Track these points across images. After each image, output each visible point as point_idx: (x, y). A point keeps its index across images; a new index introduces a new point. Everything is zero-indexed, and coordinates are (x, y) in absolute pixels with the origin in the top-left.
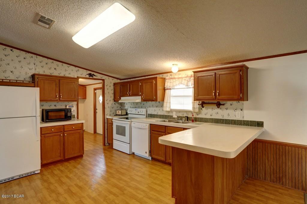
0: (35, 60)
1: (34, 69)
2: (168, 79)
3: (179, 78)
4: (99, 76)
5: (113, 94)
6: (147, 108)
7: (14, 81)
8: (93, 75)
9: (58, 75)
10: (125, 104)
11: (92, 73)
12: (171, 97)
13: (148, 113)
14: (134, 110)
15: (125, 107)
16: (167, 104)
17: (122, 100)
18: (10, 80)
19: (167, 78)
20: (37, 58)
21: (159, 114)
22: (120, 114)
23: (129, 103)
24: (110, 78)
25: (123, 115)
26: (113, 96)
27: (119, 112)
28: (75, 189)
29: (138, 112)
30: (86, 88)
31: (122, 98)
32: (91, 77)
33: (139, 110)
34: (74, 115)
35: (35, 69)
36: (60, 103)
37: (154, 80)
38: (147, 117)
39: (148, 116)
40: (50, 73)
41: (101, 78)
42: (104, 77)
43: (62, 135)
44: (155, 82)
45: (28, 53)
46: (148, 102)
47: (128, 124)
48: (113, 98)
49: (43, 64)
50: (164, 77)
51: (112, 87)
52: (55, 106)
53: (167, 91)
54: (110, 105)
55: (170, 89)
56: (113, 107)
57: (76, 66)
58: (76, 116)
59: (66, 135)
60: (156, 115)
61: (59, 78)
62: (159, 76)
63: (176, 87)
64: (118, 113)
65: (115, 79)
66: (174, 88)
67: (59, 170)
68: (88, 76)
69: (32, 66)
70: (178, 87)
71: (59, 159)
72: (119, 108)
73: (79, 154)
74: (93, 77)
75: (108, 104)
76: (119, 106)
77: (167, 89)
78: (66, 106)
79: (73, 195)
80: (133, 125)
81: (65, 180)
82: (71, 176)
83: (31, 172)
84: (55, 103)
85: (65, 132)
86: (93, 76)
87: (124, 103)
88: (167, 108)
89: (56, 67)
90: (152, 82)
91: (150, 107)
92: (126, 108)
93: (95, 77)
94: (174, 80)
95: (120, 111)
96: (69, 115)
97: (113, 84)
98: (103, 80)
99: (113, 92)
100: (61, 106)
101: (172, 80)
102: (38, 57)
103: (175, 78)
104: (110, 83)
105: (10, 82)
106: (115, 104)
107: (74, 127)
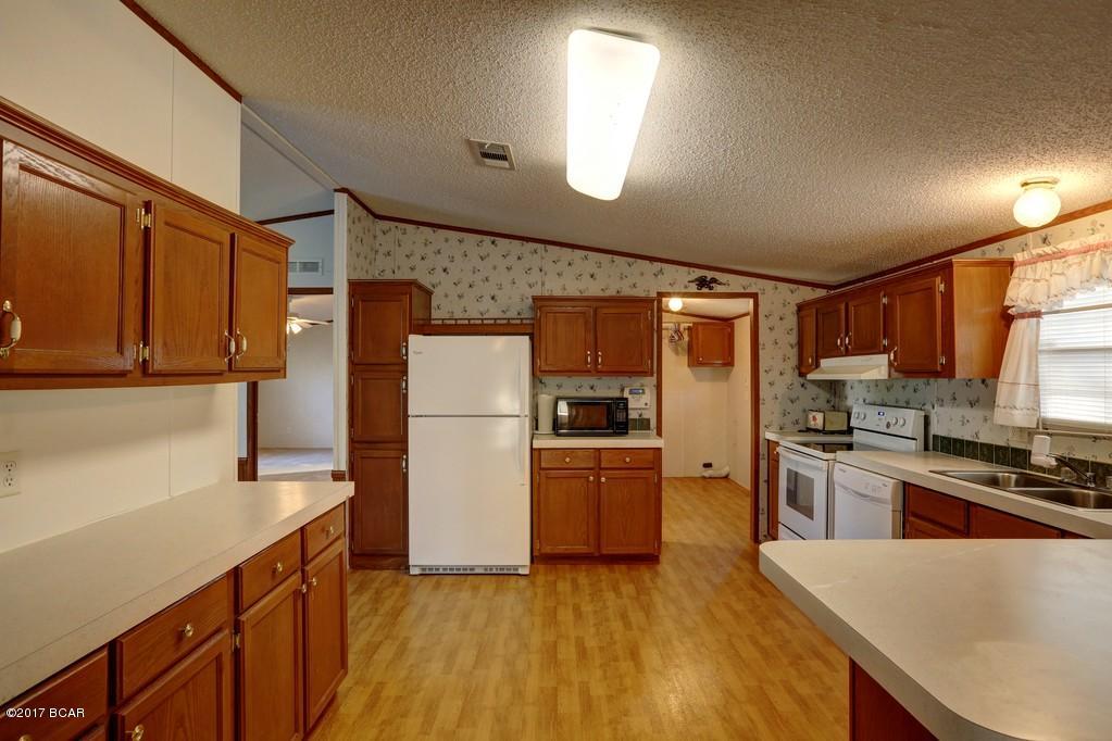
0: (542, 258)
1: (540, 283)
2: (1025, 263)
3: (1087, 251)
4: (736, 283)
5: (795, 349)
6: (927, 407)
7: (489, 322)
8: (714, 280)
9: (601, 294)
10: (848, 387)
11: (709, 275)
12: (1042, 358)
13: (935, 429)
14: (872, 412)
15: (846, 398)
16: (1012, 394)
17: (824, 373)
18: (469, 320)
19: (1019, 257)
20: (546, 251)
21: (983, 439)
22: (820, 427)
23: (861, 381)
24: (779, 284)
25: (832, 433)
26: (793, 353)
27: (814, 419)
28: (567, 652)
29: (888, 425)
30: (732, 326)
31: (824, 363)
32: (705, 290)
33: (891, 414)
34: (648, 420)
35: (543, 284)
36: (606, 380)
37: (938, 279)
38: (926, 448)
39: (931, 447)
40: (581, 292)
41: (743, 291)
42: (755, 285)
43: (591, 478)
44: (942, 287)
45: (527, 241)
46: (932, 380)
47: (820, 469)
48: (794, 361)
49: (562, 266)
50: (1005, 255)
51: (792, 321)
52: (592, 388)
53: (1019, 327)
54: (780, 388)
55: (1037, 314)
56: (794, 396)
57: (652, 259)
58: (653, 423)
59: (603, 479)
60: (969, 443)
61: (595, 304)
62: (984, 253)
63: (1067, 304)
64: (812, 424)
65: (801, 287)
66: (1056, 308)
67: (574, 582)
68: (693, 288)
69: (535, 276)
70: (1081, 299)
71: (581, 549)
72: (821, 402)
73: (644, 550)
74: (711, 288)
75: (771, 384)
76: (824, 395)
77: (1023, 316)
78: (622, 390)
79: (552, 666)
80: (837, 476)
81: (565, 615)
82: (587, 608)
83: (509, 567)
84: (592, 380)
85: (602, 472)
86: (713, 285)
87: (842, 383)
88: (1015, 412)
89: (595, 270)
90: (931, 290)
91: (941, 402)
92: (850, 402)
93: (719, 289)
94: (1057, 265)
95: (820, 417)
96: (620, 417)
97: (796, 308)
98: (754, 296)
99: (793, 339)
100: (609, 388)
101: (1046, 264)
102: (549, 247)
103: (1061, 255)
104: (781, 303)
105: (483, 324)
106: (803, 385)
107: (628, 460)
